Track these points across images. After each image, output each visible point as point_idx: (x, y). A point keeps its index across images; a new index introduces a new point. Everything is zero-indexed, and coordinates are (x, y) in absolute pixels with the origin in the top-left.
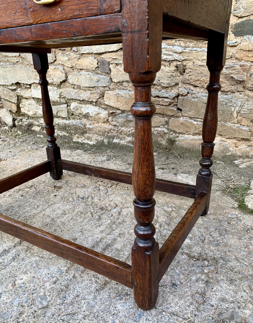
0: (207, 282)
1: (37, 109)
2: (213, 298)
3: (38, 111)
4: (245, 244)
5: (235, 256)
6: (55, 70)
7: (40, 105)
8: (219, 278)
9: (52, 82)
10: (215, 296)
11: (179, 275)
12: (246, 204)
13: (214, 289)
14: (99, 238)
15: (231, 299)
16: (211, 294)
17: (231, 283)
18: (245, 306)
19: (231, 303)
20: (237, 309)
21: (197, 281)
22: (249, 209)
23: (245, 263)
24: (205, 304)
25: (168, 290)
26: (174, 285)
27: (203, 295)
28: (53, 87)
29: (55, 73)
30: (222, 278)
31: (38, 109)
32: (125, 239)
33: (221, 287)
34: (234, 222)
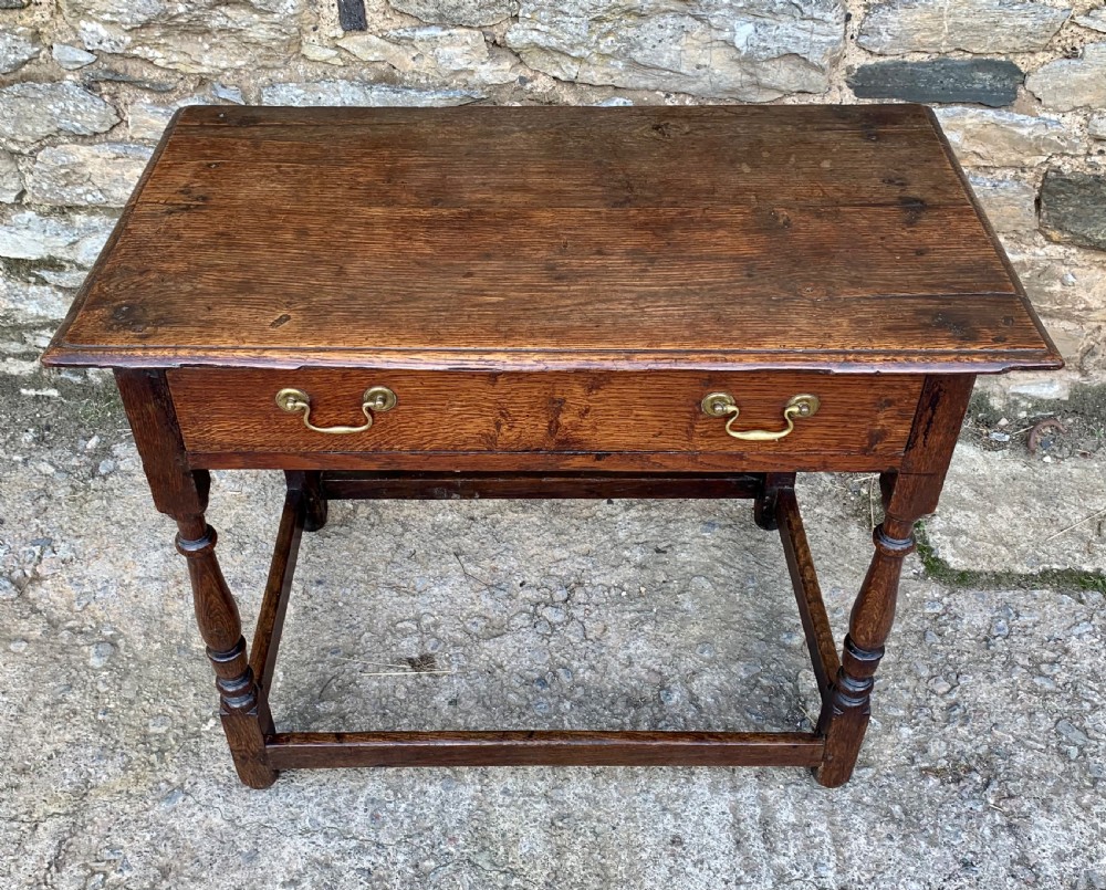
0: (1010, 826)
1: (13, 301)
2: (1044, 861)
3: (20, 306)
4: (1008, 690)
5: (1012, 733)
6: (120, 160)
7: (29, 282)
8: (1024, 809)
9: (104, 200)
10: (1044, 854)
11: (956, 835)
12: (940, 556)
13: (1033, 839)
14: (728, 811)
15: (1071, 849)
16: (1036, 851)
17: (1048, 811)
18: (1098, 852)
19: (1075, 856)
20: (1090, 865)
21: (995, 834)
22: (953, 570)
23: (1039, 746)
24: (1040, 880)
25: (966, 881)
26: (966, 865)
27: (1023, 860)
28: (108, 220)
29: (118, 172)
30: (1028, 805)
31: (21, 301)
32: (782, 787)
33: (1040, 828)
34: (950, 630)
